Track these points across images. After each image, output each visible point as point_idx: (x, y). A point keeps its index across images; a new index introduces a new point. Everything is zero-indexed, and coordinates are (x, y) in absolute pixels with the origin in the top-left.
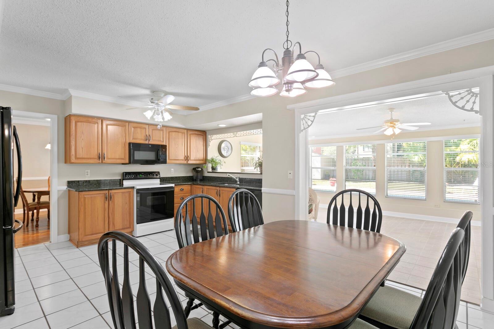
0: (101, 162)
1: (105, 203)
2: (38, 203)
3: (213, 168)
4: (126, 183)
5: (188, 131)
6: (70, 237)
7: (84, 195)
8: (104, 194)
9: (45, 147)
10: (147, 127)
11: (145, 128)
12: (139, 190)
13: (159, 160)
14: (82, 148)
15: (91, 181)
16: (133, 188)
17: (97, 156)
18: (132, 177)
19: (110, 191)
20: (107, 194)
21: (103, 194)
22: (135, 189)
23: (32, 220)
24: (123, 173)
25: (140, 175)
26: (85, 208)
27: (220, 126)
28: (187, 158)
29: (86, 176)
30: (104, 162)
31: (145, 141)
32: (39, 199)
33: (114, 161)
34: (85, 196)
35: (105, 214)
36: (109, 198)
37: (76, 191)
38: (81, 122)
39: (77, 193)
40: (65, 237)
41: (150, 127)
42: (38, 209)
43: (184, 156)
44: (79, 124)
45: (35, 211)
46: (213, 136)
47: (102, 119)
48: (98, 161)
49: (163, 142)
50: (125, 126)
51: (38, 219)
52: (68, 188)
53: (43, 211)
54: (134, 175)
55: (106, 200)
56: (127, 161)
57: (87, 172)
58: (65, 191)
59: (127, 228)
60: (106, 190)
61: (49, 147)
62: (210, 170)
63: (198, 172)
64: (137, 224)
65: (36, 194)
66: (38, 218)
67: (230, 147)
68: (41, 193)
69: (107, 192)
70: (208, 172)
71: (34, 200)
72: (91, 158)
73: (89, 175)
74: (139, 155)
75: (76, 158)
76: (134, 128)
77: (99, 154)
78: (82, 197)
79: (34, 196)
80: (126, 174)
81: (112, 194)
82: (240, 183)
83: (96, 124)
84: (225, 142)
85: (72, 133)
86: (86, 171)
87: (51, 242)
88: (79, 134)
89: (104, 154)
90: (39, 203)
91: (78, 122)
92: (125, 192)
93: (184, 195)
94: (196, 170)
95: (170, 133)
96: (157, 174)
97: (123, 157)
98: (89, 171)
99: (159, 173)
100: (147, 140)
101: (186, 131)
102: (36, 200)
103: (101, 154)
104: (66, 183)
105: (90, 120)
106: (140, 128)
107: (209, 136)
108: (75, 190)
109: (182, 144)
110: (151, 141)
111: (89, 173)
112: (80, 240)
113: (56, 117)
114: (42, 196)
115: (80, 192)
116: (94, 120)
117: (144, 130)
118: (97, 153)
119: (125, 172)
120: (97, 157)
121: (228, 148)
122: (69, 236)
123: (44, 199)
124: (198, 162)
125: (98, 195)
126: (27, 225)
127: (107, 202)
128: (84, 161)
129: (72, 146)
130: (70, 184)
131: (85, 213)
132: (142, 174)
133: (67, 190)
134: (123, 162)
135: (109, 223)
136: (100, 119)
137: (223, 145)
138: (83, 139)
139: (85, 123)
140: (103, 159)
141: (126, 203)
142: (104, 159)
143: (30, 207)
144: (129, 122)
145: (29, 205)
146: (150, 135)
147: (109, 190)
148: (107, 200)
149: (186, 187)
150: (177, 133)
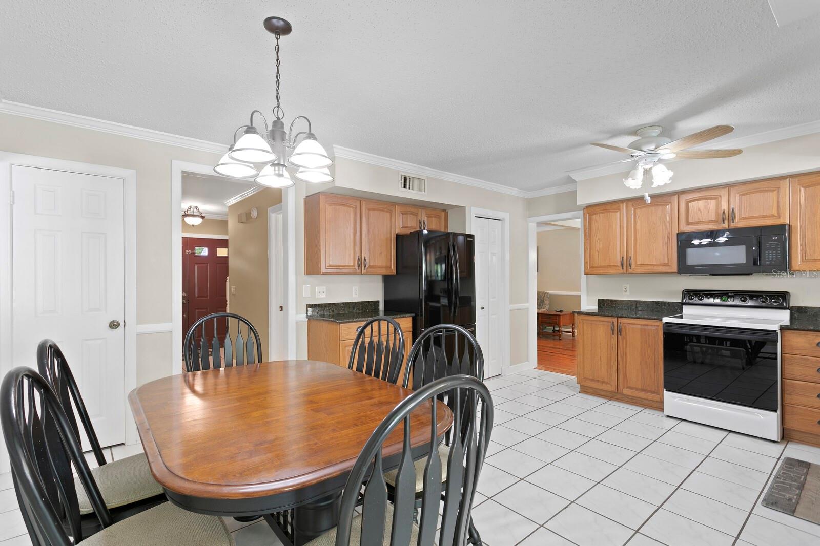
0: (625, 272)
1: (611, 337)
7: (582, 320)
8: (611, 322)
10: (724, 194)
11: (720, 196)
14: (598, 252)
17: (619, 262)
19: (620, 320)
20: (615, 324)
21: (608, 322)
25: (724, 297)
26: (583, 339)
29: (624, 293)
30: (629, 270)
31: (720, 223)
33: (650, 269)
34: (584, 322)
35: (611, 354)
36: (618, 330)
38: (597, 214)
41: (733, 190)
44: (594, 218)
47: (626, 202)
48: (622, 271)
49: (779, 217)
50: (670, 203)
55: (613, 332)
56: (675, 269)
57: (626, 288)
60: (615, 316)
64: (665, 391)
69: (615, 320)
72: (610, 266)
73: (628, 293)
75: (591, 267)
76: (690, 201)
77: (623, 259)
78: (580, 322)
80: (687, 294)
81: (622, 325)
83: (617, 212)
86: (624, 286)
88: (593, 233)
89: (630, 259)
92: (646, 325)
97: (666, 262)
98: (628, 286)
100: (724, 221)
103: (625, 258)
105: (609, 208)
106: (706, 198)
110: (736, 220)
111: (628, 289)
116: (614, 207)
118: (619, 258)
120: (619, 264)
125: (601, 323)
127: (615, 337)
129: (586, 250)
130: (603, 304)
131: (583, 346)
132: (729, 296)
134: (666, 269)
135: (619, 372)
136: (623, 203)
138: (599, 239)
139: (601, 215)
140: (629, 267)
141: (649, 346)
142: (631, 266)
144: (678, 193)
146: (733, 209)
147: (618, 318)
148: (615, 333)
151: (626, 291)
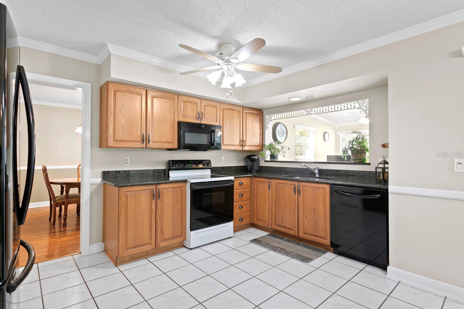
0: (145, 146)
1: (151, 202)
2: (66, 197)
3: (273, 156)
4: (174, 175)
5: (244, 109)
6: (105, 246)
7: (125, 192)
8: (151, 190)
9: (75, 131)
10: (198, 101)
11: (197, 103)
12: (194, 185)
13: (213, 144)
14: (123, 127)
15: (131, 172)
16: (185, 181)
17: (140, 138)
18: (180, 166)
19: (159, 186)
20: (155, 190)
21: (149, 190)
22: (187, 183)
23: (60, 216)
24: (169, 161)
25: (189, 164)
26: (127, 210)
27: (291, 101)
28: (242, 143)
29: (126, 165)
30: (148, 146)
31: (197, 119)
32: (67, 191)
33: (161, 145)
34: (127, 193)
35: (151, 217)
36: (156, 196)
37: (116, 186)
38: (121, 91)
39: (117, 188)
40: (98, 247)
41: (202, 101)
42: (66, 205)
43: (239, 140)
44: (119, 94)
45: (63, 207)
46: (272, 116)
47: (147, 89)
48: (142, 145)
49: (217, 122)
50: (174, 99)
51: (65, 217)
52: (103, 181)
53: (72, 207)
54: (182, 165)
55: (153, 198)
56: (176, 146)
57: (127, 160)
58: (99, 184)
59: (178, 237)
60: (154, 184)
61: (79, 130)
62: (268, 158)
63: (253, 160)
64: (191, 230)
65: (64, 186)
66: (66, 215)
67: (285, 131)
68: (70, 185)
69: (154, 187)
70: (266, 161)
71: (62, 193)
72: (133, 141)
73: (128, 164)
74: (190, 138)
75: (115, 140)
76: (184, 102)
77: (143, 136)
78: (123, 195)
79: (62, 188)
80: (172, 163)
81: (160, 190)
82: (319, 176)
83: (140, 95)
84: (279, 125)
85: (109, 106)
86: (125, 158)
87: (81, 253)
88: (118, 108)
89: (149, 136)
90: (68, 197)
91: (118, 91)
92: (175, 187)
93: (243, 191)
94: (252, 158)
95: (225, 111)
96: (208, 163)
97: (171, 141)
98: (128, 158)
99: (210, 161)
100: (198, 118)
101: (241, 108)
102: (64, 193)
103: (145, 135)
104: (100, 174)
105: (132, 89)
106: (191, 102)
107: (267, 116)
108: (113, 185)
109: (238, 126)
110: (203, 119)
112: (120, 255)
113: (89, 85)
114: (71, 189)
115: (120, 187)
116: (138, 90)
117: (196, 105)
118: (140, 135)
119: (171, 160)
121: (283, 132)
122: (103, 244)
123: (73, 191)
124: (254, 148)
125: (143, 192)
126: (54, 224)
127: (154, 201)
128: (125, 145)
129: (110, 123)
130: (106, 175)
131: (127, 217)
132: (191, 163)
133: (103, 183)
134: (170, 146)
135: (157, 230)
136: (144, 89)
137: (278, 128)
138: (123, 115)
139: (125, 93)
140: (147, 143)
141: (177, 203)
142: (149, 142)
143: (57, 202)
144: (179, 94)
145: (56, 199)
146: (202, 113)
147: (156, 184)
148: (155, 198)
149: (245, 180)
150: (232, 111)
151: (127, 163)
